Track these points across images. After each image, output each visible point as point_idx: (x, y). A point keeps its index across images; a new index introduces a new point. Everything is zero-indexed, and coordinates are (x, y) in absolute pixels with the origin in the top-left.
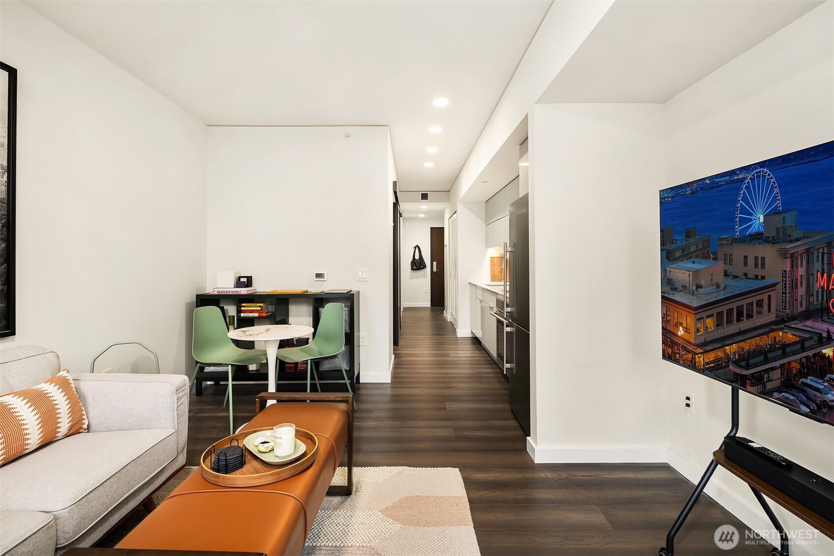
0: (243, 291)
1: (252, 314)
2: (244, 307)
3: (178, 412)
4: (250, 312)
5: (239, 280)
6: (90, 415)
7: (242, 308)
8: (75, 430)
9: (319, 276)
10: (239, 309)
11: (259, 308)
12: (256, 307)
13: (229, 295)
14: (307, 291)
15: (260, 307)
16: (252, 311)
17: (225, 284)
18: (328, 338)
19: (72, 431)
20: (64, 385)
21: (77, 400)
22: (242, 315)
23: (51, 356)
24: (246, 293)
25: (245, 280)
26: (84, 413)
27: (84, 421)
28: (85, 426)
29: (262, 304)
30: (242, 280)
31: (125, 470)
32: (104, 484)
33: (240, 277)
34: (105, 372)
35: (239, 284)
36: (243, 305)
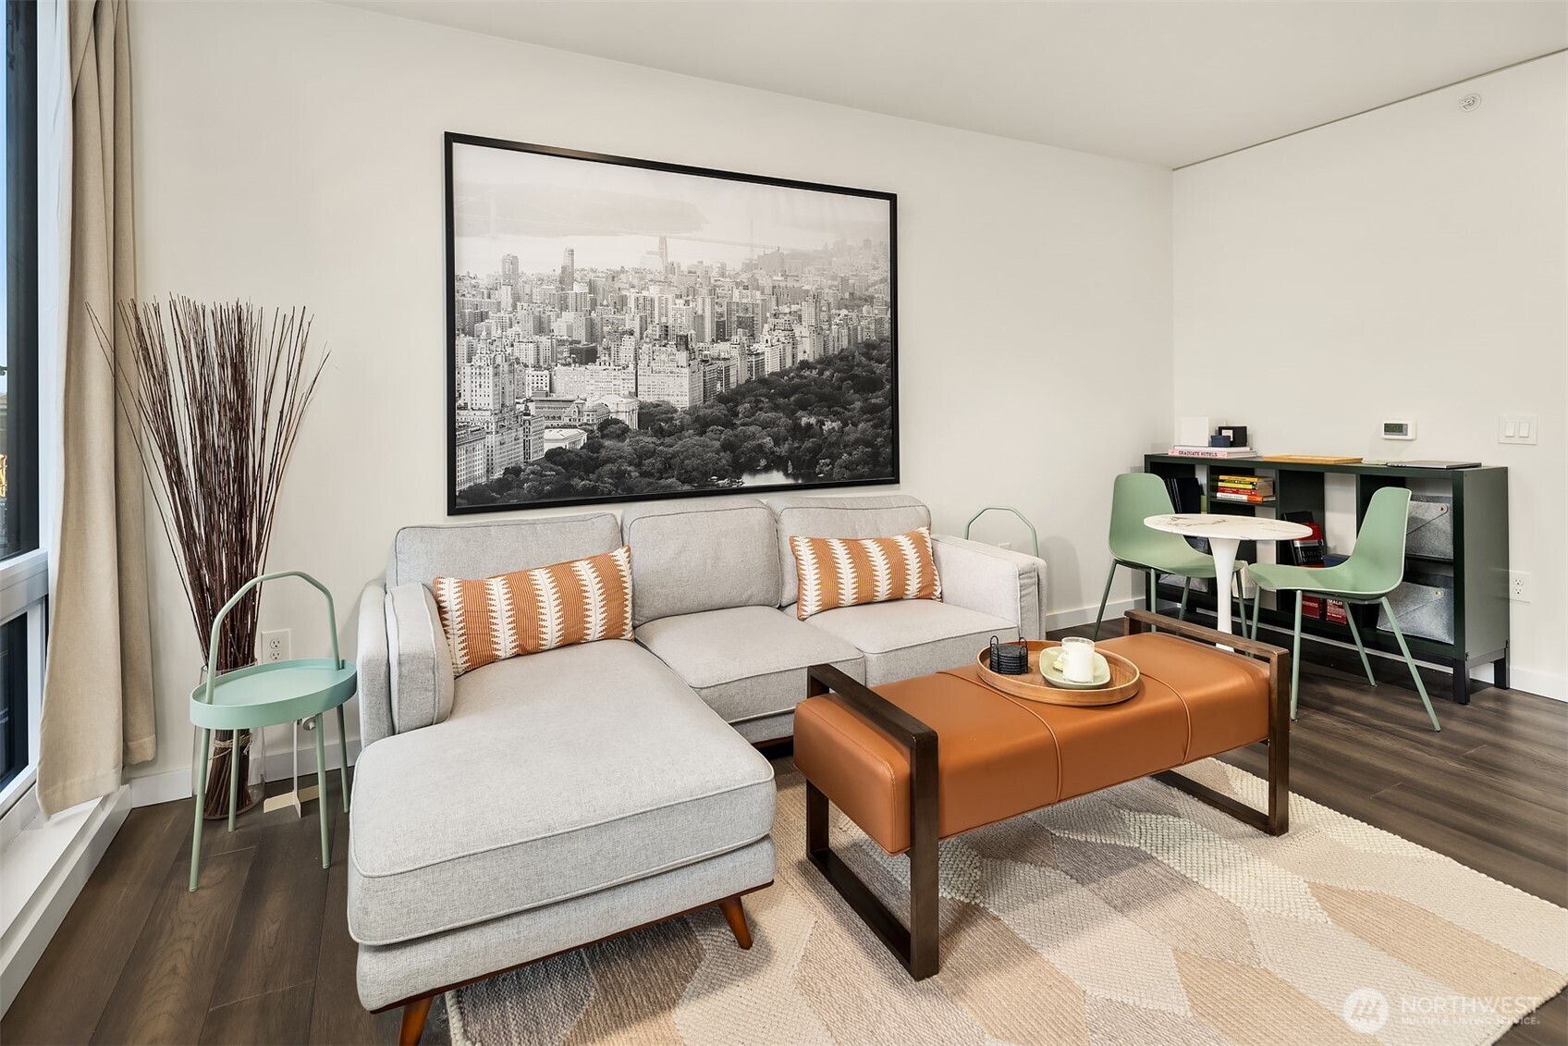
0: (1223, 453)
1: (1237, 495)
2: (1223, 481)
3: (1023, 604)
4: (1234, 492)
5: (1220, 433)
6: (943, 583)
7: (1220, 484)
8: (926, 594)
9: (1390, 428)
10: (1214, 484)
11: (1251, 487)
12: (1244, 483)
13: (1198, 459)
14: (1359, 461)
15: (1252, 483)
16: (1237, 491)
17: (1191, 440)
18: (1374, 558)
19: (922, 594)
20: (919, 542)
21: (930, 562)
22: (1219, 495)
23: (921, 510)
24: (1226, 457)
25: (1230, 433)
26: (937, 578)
27: (936, 588)
28: (937, 593)
29: (1256, 480)
30: (1225, 433)
31: (941, 644)
32: (915, 648)
33: (1221, 429)
34: (1002, 547)
35: (1217, 440)
36: (1221, 477)
